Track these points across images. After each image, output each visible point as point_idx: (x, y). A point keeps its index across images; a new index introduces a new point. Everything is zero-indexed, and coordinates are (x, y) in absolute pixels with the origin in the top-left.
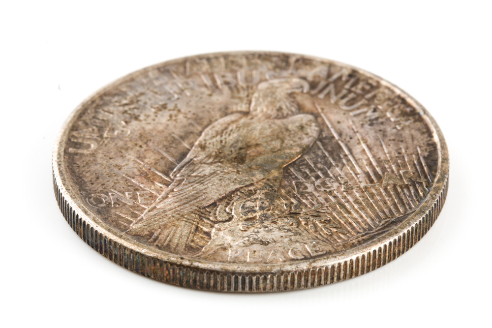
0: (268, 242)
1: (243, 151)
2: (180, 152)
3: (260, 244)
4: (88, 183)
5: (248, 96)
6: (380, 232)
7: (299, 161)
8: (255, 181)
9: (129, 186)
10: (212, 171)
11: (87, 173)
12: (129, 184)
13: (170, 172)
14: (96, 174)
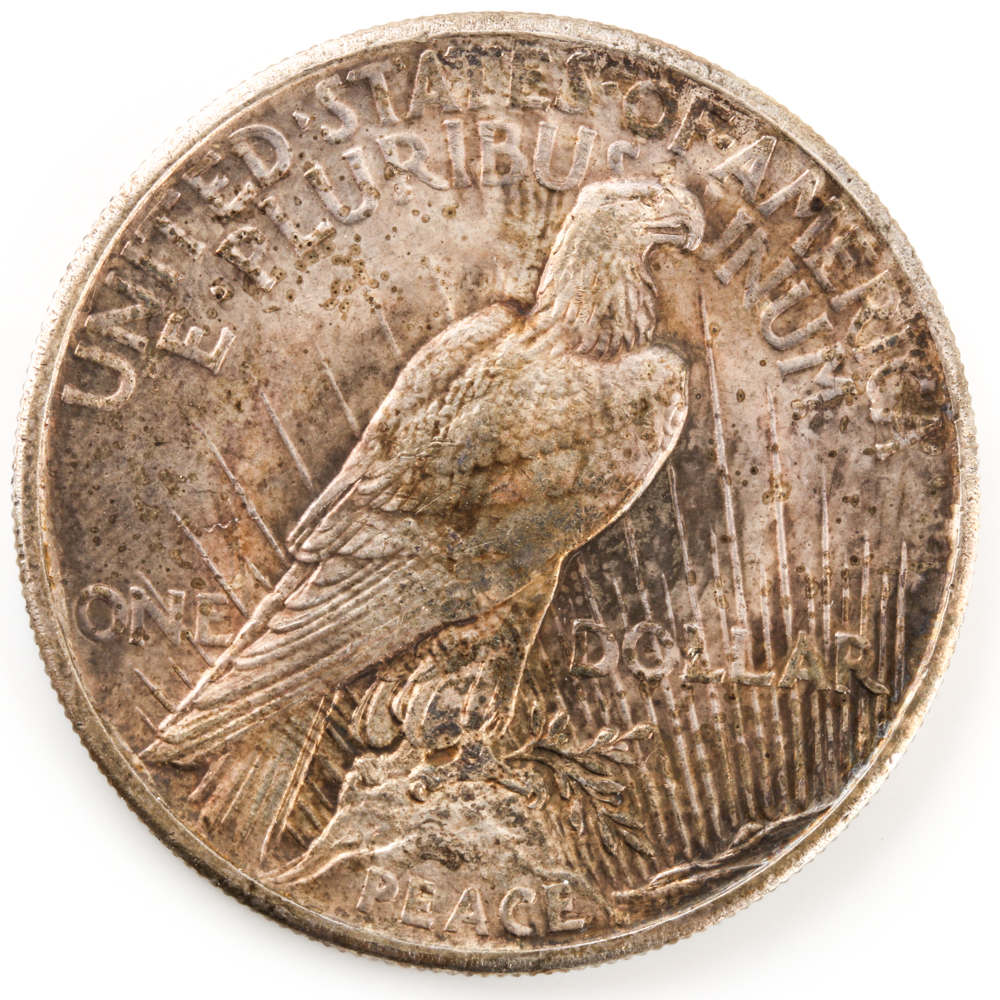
0: (462, 857)
1: (480, 480)
2: (328, 445)
3: (443, 863)
4: (86, 538)
5: (542, 236)
6: (728, 869)
7: (605, 539)
8: (483, 610)
9: (183, 565)
10: (389, 549)
11: (91, 493)
12: (184, 556)
13: (289, 527)
14: (112, 501)
